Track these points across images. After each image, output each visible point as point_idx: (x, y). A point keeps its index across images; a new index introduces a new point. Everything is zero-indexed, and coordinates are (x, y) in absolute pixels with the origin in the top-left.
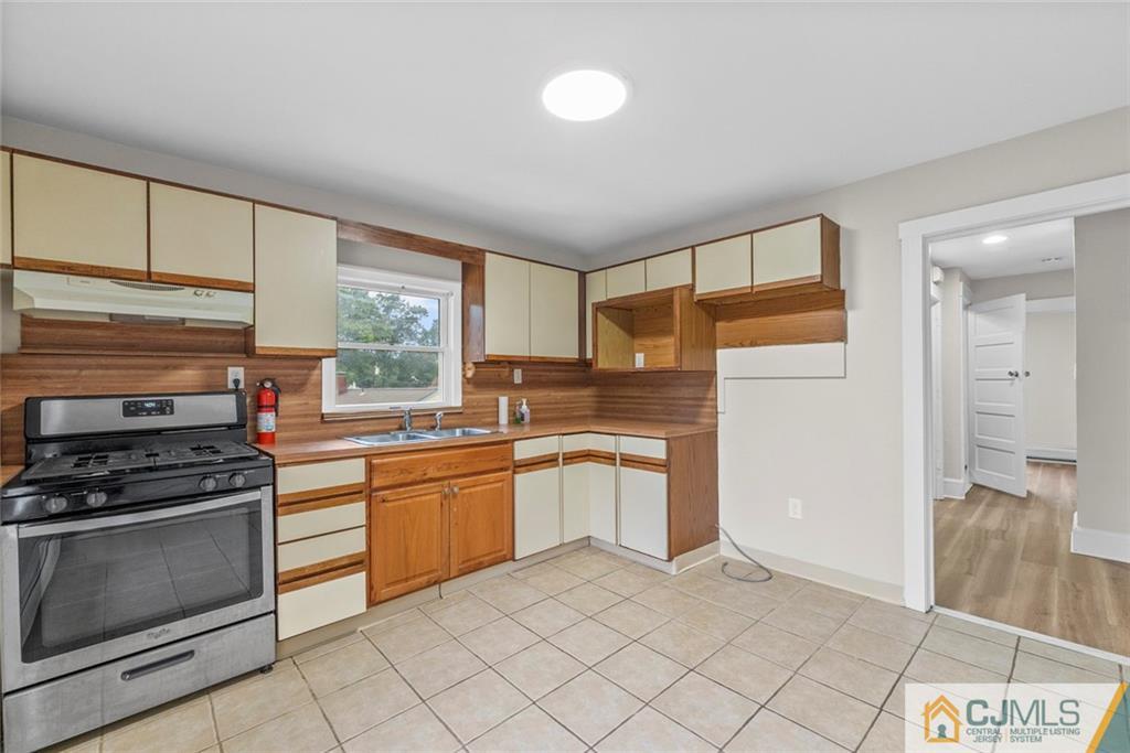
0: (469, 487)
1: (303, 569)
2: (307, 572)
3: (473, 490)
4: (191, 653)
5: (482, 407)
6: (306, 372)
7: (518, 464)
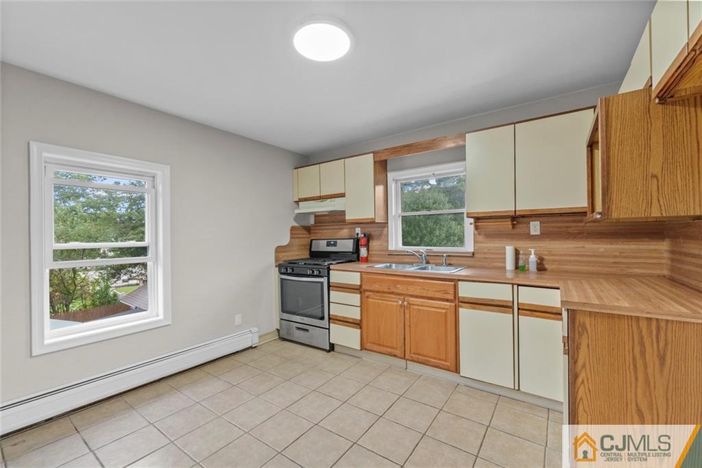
0: (418, 305)
1: (337, 316)
2: (338, 318)
3: (421, 308)
4: (307, 330)
5: (492, 253)
6: (381, 229)
7: (461, 300)
